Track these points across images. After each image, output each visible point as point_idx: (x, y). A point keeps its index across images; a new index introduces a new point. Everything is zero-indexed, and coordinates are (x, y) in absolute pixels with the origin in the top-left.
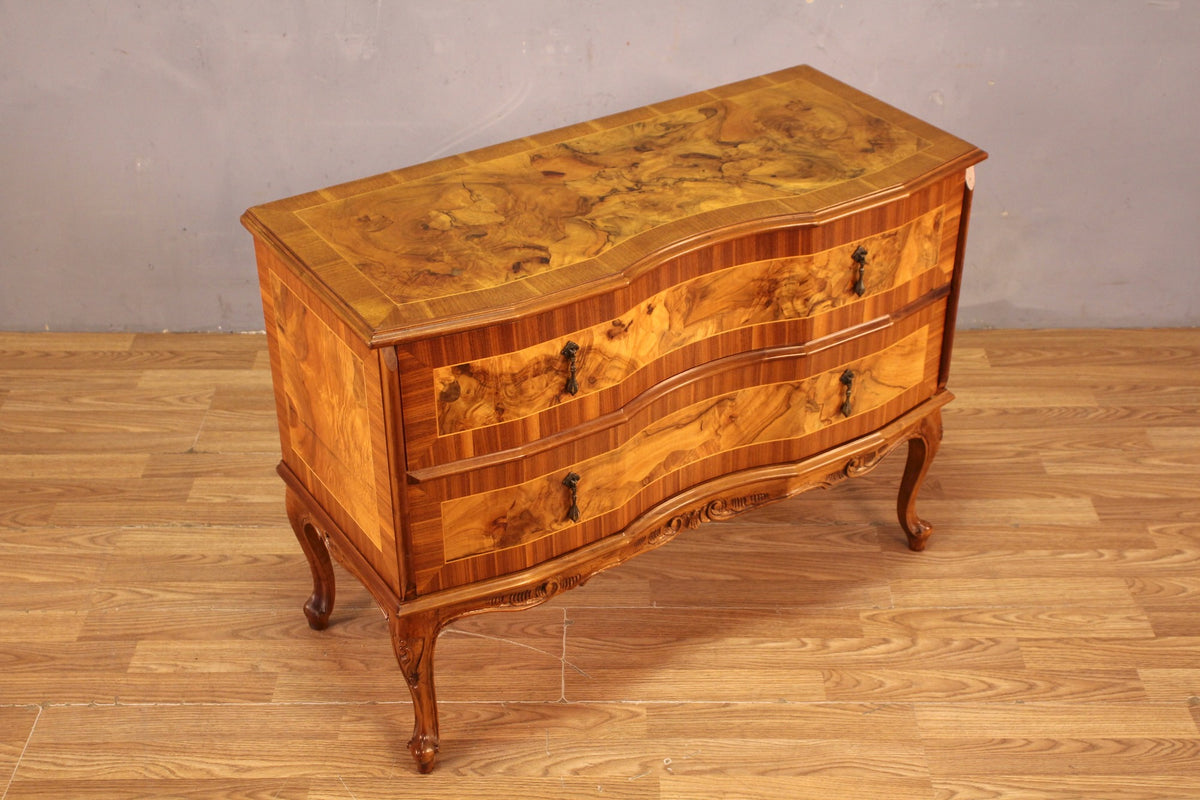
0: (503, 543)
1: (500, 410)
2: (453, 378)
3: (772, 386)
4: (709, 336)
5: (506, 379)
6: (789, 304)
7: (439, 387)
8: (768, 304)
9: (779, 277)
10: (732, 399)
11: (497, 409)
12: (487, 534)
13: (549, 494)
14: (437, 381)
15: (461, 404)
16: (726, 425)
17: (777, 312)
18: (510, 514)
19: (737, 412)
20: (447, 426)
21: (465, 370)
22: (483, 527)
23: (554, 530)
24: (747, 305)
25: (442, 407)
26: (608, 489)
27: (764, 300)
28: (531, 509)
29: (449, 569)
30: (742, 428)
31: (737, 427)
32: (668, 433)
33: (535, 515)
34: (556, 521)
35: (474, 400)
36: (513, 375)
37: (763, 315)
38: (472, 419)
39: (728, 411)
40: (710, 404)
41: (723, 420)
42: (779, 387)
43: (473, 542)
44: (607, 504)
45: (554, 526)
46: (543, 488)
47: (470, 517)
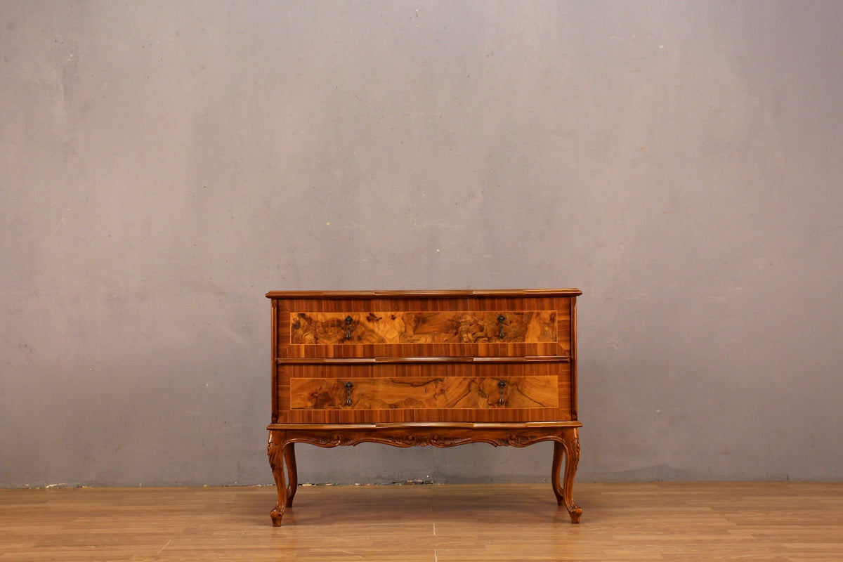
0: (316, 406)
1: (316, 339)
2: (298, 318)
3: (461, 378)
4: (427, 343)
5: (319, 324)
6: (466, 335)
7: (292, 322)
8: (456, 333)
9: (460, 321)
10: (442, 380)
11: (315, 337)
12: (309, 399)
13: (338, 389)
14: (291, 318)
15: (300, 331)
16: (439, 394)
17: (461, 339)
18: (319, 392)
19: (445, 388)
20: (294, 340)
21: (303, 316)
22: (308, 396)
23: (340, 408)
24: (447, 332)
25: (293, 331)
26: (368, 397)
27: (454, 331)
28: (329, 393)
29: (293, 413)
30: (448, 398)
31: (446, 397)
32: (407, 386)
33: (331, 396)
34: (341, 404)
35: (305, 331)
36: (322, 323)
37: (454, 339)
38: (305, 339)
39: (440, 386)
40: (431, 380)
41: (438, 390)
42: (464, 379)
43: (303, 402)
44: (368, 405)
45: (340, 406)
46: (335, 384)
47: (302, 388)
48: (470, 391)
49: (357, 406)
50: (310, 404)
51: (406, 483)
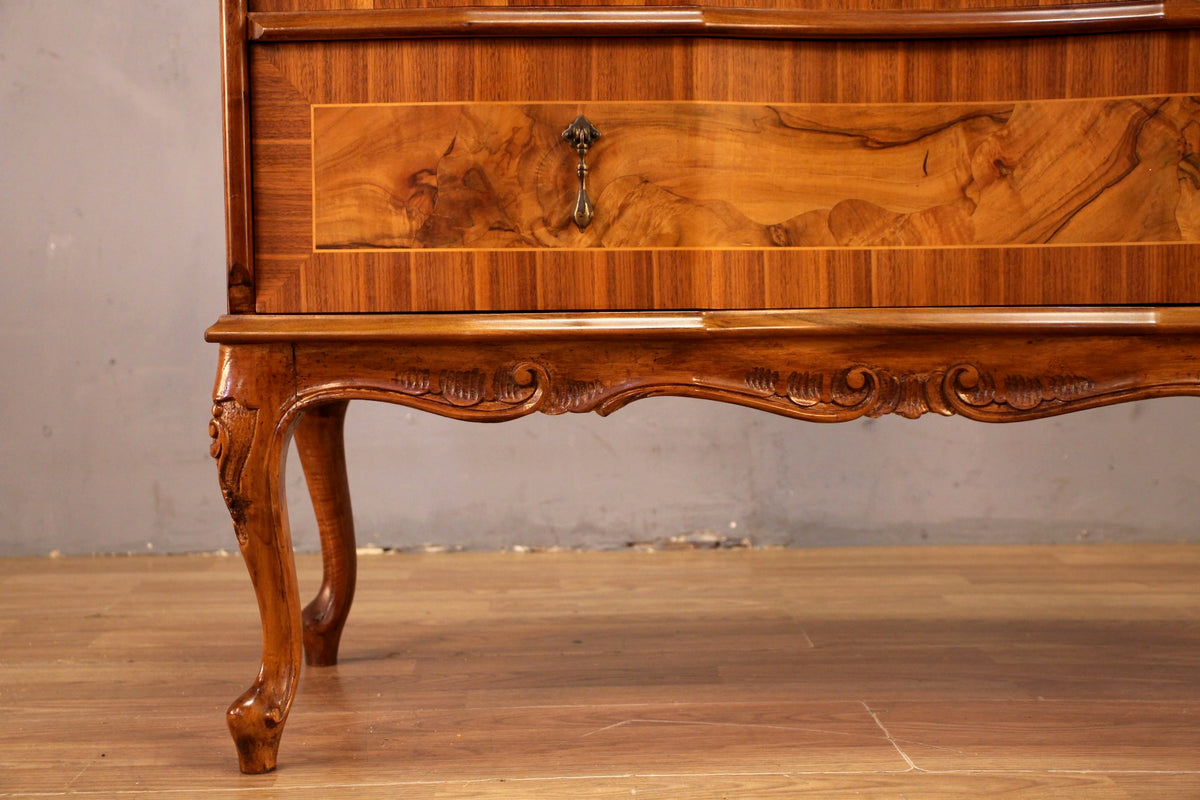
0: (428, 234)
3: (1094, 103)
10: (999, 118)
12: (399, 203)
13: (529, 151)
16: (988, 182)
18: (446, 169)
19: (1014, 156)
22: (391, 185)
23: (539, 243)
26: (668, 190)
28: (489, 170)
29: (324, 265)
30: (1027, 201)
31: (1015, 195)
32: (840, 146)
33: (499, 186)
34: (546, 222)
39: (990, 145)
40: (948, 117)
41: (980, 165)
42: (1110, 107)
43: (367, 216)
44: (667, 228)
45: (541, 232)
46: (515, 130)
47: (367, 151)
48: (1135, 161)
49: (618, 232)
50: (400, 224)
51: (667, 545)
